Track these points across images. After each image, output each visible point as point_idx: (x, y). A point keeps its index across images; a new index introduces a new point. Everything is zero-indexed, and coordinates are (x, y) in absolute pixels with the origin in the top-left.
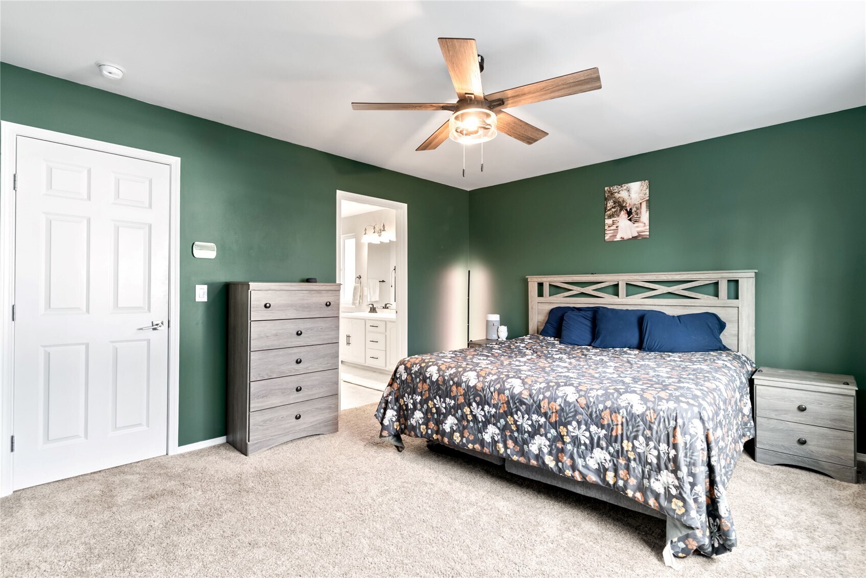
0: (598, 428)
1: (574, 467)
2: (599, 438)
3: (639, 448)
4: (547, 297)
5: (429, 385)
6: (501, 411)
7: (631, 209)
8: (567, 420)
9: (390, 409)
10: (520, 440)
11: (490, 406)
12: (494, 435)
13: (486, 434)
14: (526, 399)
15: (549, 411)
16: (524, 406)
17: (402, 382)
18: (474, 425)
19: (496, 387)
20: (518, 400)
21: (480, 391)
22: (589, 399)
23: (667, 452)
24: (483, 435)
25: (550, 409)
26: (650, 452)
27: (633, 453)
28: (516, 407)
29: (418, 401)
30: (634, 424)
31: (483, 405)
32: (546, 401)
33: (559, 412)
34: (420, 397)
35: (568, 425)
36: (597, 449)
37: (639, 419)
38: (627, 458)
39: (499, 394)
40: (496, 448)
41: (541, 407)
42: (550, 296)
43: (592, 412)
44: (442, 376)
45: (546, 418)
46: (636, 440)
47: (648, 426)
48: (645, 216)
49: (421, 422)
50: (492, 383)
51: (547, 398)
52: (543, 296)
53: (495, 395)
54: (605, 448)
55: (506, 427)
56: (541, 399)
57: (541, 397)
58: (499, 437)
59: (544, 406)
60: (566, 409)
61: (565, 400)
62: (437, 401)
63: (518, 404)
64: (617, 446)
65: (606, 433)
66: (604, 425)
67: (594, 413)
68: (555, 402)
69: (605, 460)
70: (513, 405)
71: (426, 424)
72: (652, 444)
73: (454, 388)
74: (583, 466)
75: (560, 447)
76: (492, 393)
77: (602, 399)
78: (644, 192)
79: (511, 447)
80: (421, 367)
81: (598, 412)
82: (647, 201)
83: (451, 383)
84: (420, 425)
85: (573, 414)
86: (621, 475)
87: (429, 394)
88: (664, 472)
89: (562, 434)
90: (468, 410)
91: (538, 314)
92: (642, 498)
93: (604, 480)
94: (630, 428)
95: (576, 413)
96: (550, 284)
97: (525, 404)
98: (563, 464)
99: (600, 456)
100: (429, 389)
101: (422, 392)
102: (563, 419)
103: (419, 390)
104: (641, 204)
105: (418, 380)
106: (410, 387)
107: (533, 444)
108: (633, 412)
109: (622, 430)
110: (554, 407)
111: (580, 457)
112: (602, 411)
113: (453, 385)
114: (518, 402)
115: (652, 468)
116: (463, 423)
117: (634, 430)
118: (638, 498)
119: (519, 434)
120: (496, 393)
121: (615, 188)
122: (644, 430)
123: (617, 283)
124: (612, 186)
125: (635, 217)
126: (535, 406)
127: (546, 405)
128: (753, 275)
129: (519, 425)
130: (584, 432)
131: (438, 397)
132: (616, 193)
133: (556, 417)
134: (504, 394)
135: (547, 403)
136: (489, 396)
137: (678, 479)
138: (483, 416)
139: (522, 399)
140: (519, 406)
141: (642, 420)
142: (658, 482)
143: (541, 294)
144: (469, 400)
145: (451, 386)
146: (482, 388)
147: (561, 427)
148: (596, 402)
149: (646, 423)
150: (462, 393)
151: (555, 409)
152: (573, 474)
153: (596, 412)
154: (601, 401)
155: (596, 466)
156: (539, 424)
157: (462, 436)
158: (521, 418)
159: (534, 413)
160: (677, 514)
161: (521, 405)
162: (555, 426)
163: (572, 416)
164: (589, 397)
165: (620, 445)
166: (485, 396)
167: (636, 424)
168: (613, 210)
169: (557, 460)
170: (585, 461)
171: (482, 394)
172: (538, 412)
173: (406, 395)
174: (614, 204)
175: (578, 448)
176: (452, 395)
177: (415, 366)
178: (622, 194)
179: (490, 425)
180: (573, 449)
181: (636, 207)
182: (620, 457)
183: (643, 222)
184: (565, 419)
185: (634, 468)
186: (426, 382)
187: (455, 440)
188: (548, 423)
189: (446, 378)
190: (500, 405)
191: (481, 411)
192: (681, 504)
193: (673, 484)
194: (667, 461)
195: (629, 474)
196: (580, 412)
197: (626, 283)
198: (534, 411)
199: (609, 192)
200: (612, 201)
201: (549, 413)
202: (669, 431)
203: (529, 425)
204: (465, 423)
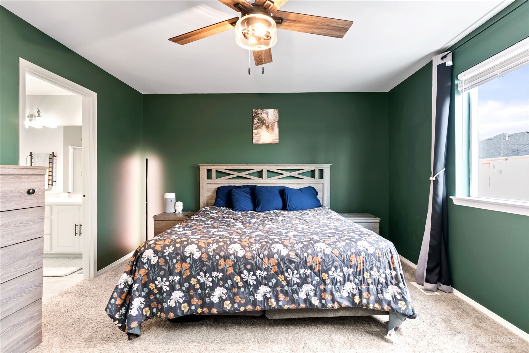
0: (348, 268)
1: (333, 300)
2: (349, 275)
3: (374, 275)
4: (214, 179)
5: (190, 263)
6: (272, 272)
7: (268, 125)
8: (328, 268)
9: (138, 297)
10: (290, 292)
11: (261, 270)
12: (266, 293)
13: (258, 295)
14: (295, 258)
15: (313, 265)
16: (293, 265)
17: (152, 266)
18: (245, 290)
19: (265, 254)
20: (287, 261)
21: (251, 259)
22: (340, 249)
23: (390, 273)
24: (255, 296)
25: (314, 262)
26: (381, 276)
27: (370, 279)
28: (286, 266)
29: (176, 281)
30: (370, 260)
31: (254, 271)
32: (310, 256)
33: (321, 263)
34: (178, 277)
35: (329, 271)
36: (347, 282)
37: (372, 257)
38: (367, 283)
39: (269, 259)
40: (268, 304)
41: (307, 262)
42: (216, 179)
43: (344, 258)
44: (205, 252)
45: (311, 270)
46: (372, 270)
47: (378, 260)
48: (276, 130)
49: (181, 301)
50: (260, 251)
51: (310, 254)
52: (211, 179)
53: (266, 260)
54: (352, 281)
55: (278, 284)
56: (306, 256)
57: (305, 254)
58: (271, 294)
59: (309, 261)
60: (326, 260)
61: (324, 253)
62: (202, 277)
63: (288, 264)
64: (360, 278)
65: (353, 270)
66: (352, 265)
67: (345, 258)
68: (317, 256)
69: (353, 289)
70: (284, 265)
71: (188, 301)
72: (381, 270)
73: (222, 262)
74: (339, 297)
75: (323, 289)
76: (262, 259)
77: (348, 248)
78: (276, 116)
79: (282, 299)
80: (176, 248)
81: (348, 257)
82: (277, 121)
83: (218, 257)
84: (180, 304)
85: (331, 262)
86: (364, 296)
87: (190, 272)
88: (390, 286)
89: (324, 278)
90: (239, 278)
91: (207, 191)
92: (379, 307)
93: (353, 302)
94: (368, 263)
95: (334, 261)
96: (216, 170)
97: (294, 262)
98: (325, 300)
99: (349, 287)
100: (191, 268)
101: (181, 272)
102: (325, 268)
103: (177, 271)
104: (274, 123)
105: (174, 261)
106: (164, 270)
107: (301, 292)
108: (369, 253)
109: (363, 266)
110: (317, 260)
111: (337, 292)
112: (350, 256)
113: (219, 259)
114: (288, 262)
115: (383, 286)
116: (234, 291)
117: (370, 264)
118: (377, 308)
119: (288, 287)
120: (266, 258)
121: (259, 111)
122: (376, 263)
123: (261, 170)
124: (257, 109)
125: (271, 130)
126: (302, 262)
127: (311, 260)
128: (329, 166)
129: (289, 280)
130: (340, 273)
131: (202, 274)
132: (259, 114)
133: (319, 267)
134: (273, 258)
135: (311, 259)
136: (260, 262)
137: (400, 288)
138: (255, 280)
139: (291, 259)
140: (289, 265)
141: (374, 257)
142: (388, 293)
143: (209, 177)
144: (240, 269)
145: (218, 261)
146: (252, 256)
147: (323, 274)
148: (345, 250)
149: (377, 258)
150: (231, 265)
151: (318, 261)
152: (333, 305)
153: (347, 257)
154: (348, 249)
155: (347, 295)
156: (306, 275)
157: (233, 302)
158: (291, 274)
159: (301, 268)
160: (403, 310)
161: (291, 264)
162: (318, 274)
163: (331, 264)
164: (339, 248)
165: (362, 277)
166: (256, 263)
167: (371, 260)
168: (258, 124)
169: (321, 299)
170: (340, 293)
171: (252, 262)
172: (304, 267)
173: (159, 278)
174: (258, 121)
175: (335, 285)
176: (220, 268)
177: (167, 248)
178: (264, 116)
179: (262, 286)
180: (332, 288)
181: (271, 125)
182: (363, 284)
183: (275, 134)
184: (326, 267)
185: (372, 289)
186: (185, 261)
187: (226, 308)
188: (313, 273)
189: (211, 254)
190: (270, 267)
191: (253, 276)
192: (404, 303)
193: (397, 292)
194: (391, 279)
195: (369, 293)
196: (336, 259)
197: (267, 170)
198: (302, 267)
199: (255, 112)
200: (257, 119)
201: (314, 265)
202: (389, 260)
203: (298, 278)
204: (235, 290)
